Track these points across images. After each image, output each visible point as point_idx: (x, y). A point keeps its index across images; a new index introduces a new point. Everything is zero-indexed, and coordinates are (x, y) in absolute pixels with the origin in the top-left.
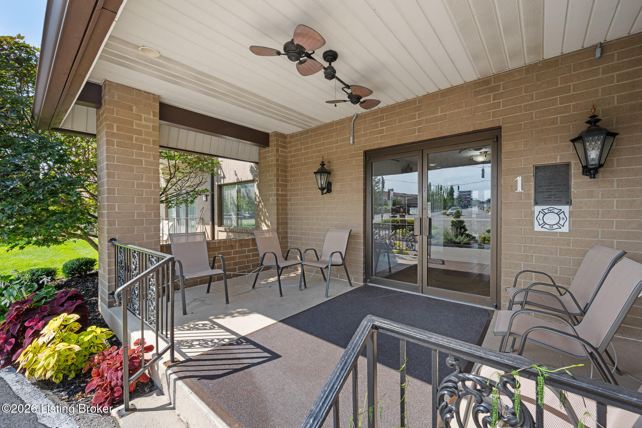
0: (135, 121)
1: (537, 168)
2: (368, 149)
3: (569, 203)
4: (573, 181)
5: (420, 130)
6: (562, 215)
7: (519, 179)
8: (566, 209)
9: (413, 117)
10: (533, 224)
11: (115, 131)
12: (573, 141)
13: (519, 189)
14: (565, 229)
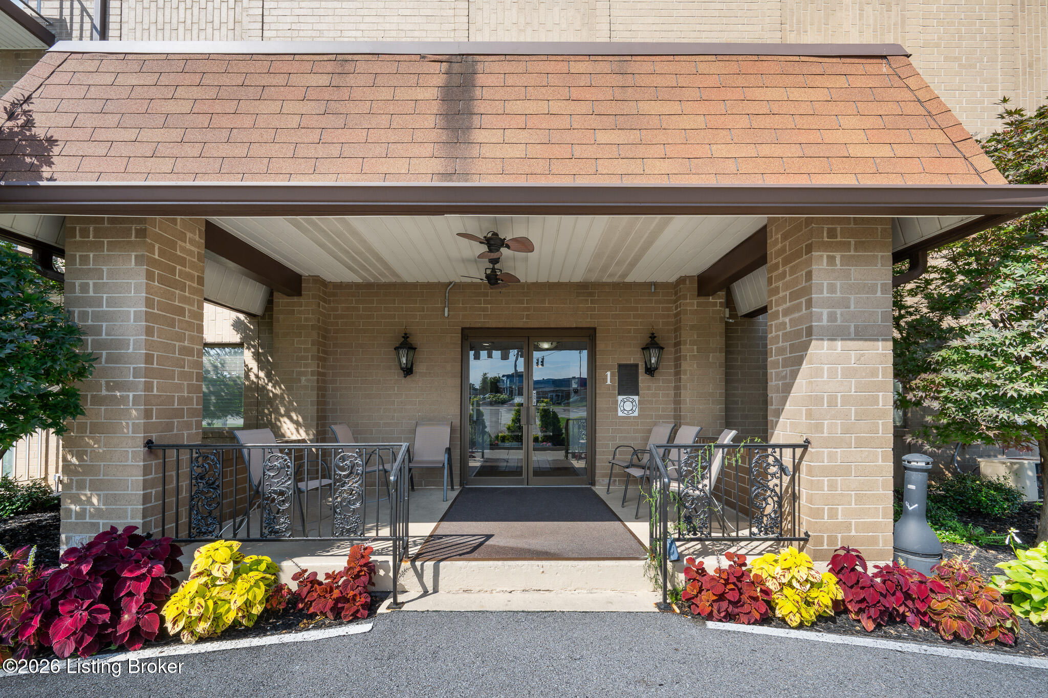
0: (179, 242)
1: (620, 366)
2: (468, 326)
3: (637, 394)
4: (640, 378)
5: (528, 317)
6: (634, 403)
7: (609, 373)
8: (636, 398)
9: (521, 302)
10: (617, 411)
11: (157, 257)
12: (643, 349)
13: (609, 382)
14: (636, 414)
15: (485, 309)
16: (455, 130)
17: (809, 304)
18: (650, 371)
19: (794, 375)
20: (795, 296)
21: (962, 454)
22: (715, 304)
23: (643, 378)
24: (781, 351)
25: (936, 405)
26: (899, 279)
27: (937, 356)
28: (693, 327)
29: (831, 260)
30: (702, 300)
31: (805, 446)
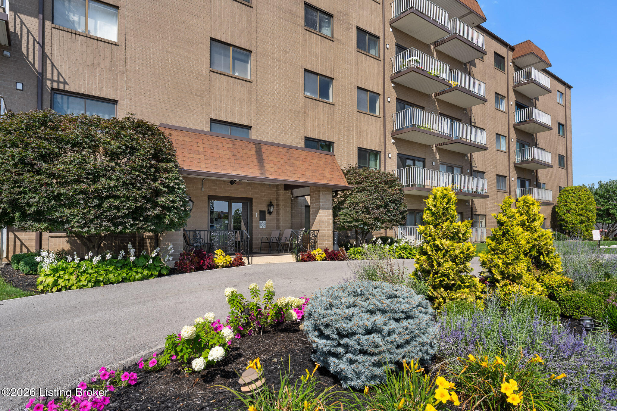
1: (260, 211)
2: (210, 195)
3: (265, 220)
5: (231, 193)
6: (264, 224)
7: (257, 214)
8: (265, 222)
9: (229, 187)
10: (259, 226)
12: (268, 206)
13: (257, 216)
14: (265, 227)
15: (216, 189)
16: (261, 163)
17: (319, 202)
18: (270, 213)
19: (316, 216)
20: (316, 199)
21: (347, 239)
22: (288, 193)
23: (267, 215)
24: (313, 211)
25: (339, 223)
26: (333, 197)
27: (339, 213)
28: (282, 200)
29: (323, 193)
30: (285, 191)
31: (319, 231)
